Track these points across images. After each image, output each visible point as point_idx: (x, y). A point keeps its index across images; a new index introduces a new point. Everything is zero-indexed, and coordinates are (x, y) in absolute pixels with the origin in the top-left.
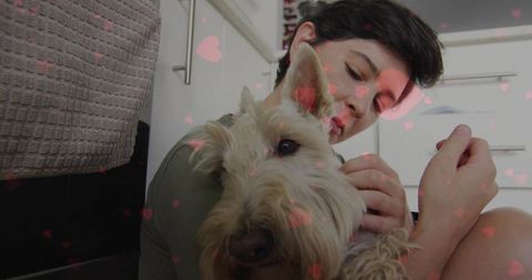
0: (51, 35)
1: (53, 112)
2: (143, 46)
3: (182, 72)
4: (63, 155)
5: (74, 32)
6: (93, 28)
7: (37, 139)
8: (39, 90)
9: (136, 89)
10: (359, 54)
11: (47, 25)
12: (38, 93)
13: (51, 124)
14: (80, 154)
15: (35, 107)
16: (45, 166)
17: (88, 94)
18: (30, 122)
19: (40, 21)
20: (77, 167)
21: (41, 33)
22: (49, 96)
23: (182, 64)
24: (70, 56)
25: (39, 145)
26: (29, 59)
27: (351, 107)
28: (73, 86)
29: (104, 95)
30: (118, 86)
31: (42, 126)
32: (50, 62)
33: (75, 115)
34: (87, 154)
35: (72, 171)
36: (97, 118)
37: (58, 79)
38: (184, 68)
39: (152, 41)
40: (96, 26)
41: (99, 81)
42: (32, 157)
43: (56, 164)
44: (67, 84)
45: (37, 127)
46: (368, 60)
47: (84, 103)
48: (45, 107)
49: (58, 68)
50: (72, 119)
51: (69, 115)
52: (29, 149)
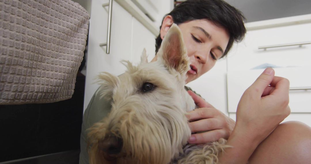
0: (18, 25)
1: (19, 68)
2: (77, 32)
3: (105, 47)
4: (26, 92)
5: (33, 24)
6: (46, 22)
7: (9, 83)
8: (10, 55)
9: (73, 56)
10: (197, 28)
11: (15, 20)
12: (9, 57)
13: (18, 74)
14: (37, 92)
15: (8, 65)
16: (15, 99)
17: (42, 58)
18: (5, 73)
19: (11, 17)
20: (35, 99)
21: (12, 24)
22: (16, 59)
23: (104, 42)
24: (30, 37)
25: (11, 86)
26: (4, 38)
27: (198, 58)
28: (32, 54)
29: (52, 59)
30: (60, 54)
31: (12, 76)
32: (17, 40)
33: (34, 70)
34: (41, 92)
35: (32, 101)
36: (47, 72)
37: (22, 49)
38: (106, 45)
39: (83, 29)
40: (47, 20)
41: (49, 51)
42: (7, 93)
43: (22, 97)
44: (28, 52)
45: (9, 76)
46: (203, 31)
47: (39, 63)
48: (13, 65)
49: (22, 43)
50: (31, 72)
51: (29, 70)
52: (5, 89)
